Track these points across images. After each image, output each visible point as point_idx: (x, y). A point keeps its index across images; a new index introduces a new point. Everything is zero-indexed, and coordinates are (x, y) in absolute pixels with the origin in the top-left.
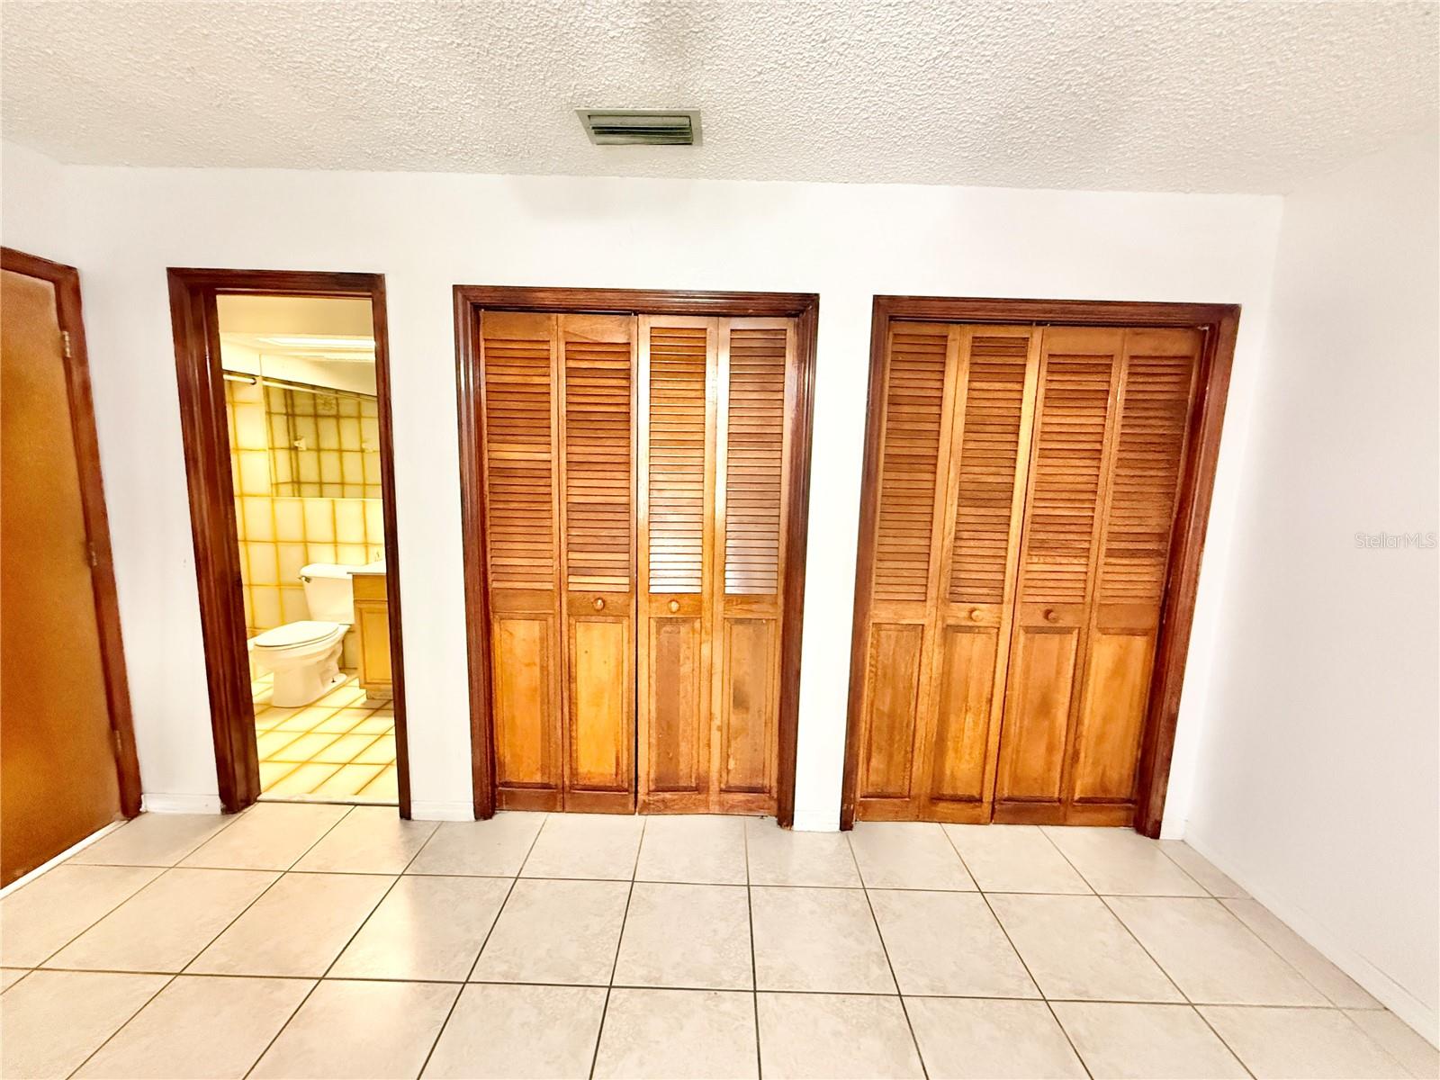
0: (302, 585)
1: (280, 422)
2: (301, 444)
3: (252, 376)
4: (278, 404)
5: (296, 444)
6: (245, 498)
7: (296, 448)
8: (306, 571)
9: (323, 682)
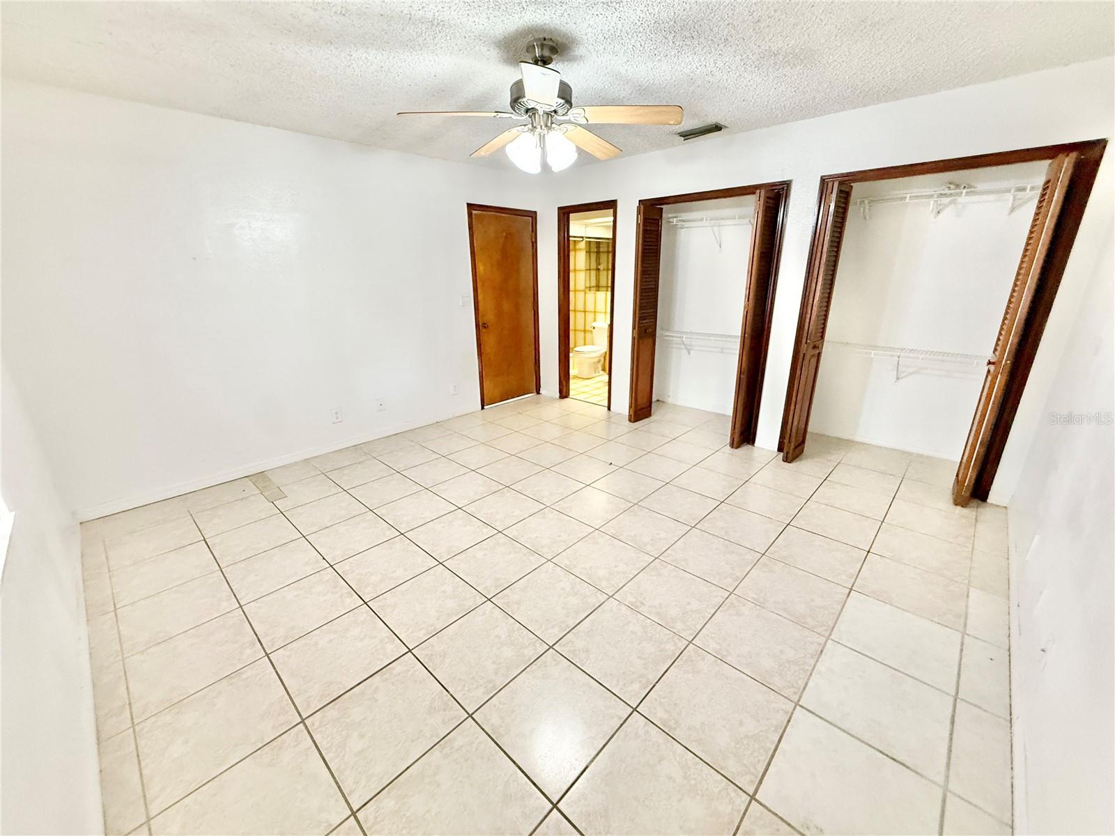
0: (591, 331)
1: (593, 256)
2: (601, 267)
3: (582, 237)
4: (594, 249)
5: (599, 267)
6: (577, 293)
7: (599, 269)
8: (594, 324)
9: (595, 373)
